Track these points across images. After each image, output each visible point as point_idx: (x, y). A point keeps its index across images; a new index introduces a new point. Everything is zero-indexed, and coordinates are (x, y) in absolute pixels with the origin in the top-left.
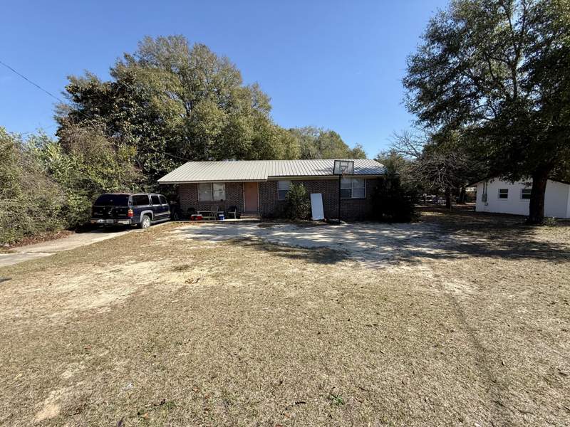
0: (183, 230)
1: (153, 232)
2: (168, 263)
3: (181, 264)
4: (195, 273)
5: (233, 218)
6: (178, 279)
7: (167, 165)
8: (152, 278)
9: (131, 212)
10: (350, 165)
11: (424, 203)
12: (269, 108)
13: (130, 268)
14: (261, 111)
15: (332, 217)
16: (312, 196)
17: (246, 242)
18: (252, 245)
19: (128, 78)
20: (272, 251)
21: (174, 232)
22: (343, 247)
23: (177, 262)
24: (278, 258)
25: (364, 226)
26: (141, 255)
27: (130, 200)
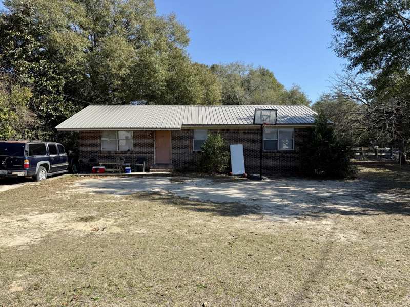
0: (85, 184)
1: (51, 185)
2: (73, 214)
3: (85, 215)
4: (100, 223)
5: (142, 171)
6: (84, 228)
7: (66, 109)
8: (60, 226)
9: (27, 162)
10: (273, 113)
11: (374, 157)
12: (186, 42)
13: (35, 218)
14: (178, 45)
15: (253, 172)
16: (233, 147)
17: (153, 196)
18: (160, 199)
19: (24, 10)
20: (180, 204)
21: (74, 186)
22: (256, 202)
23: (82, 214)
24: (185, 211)
25: (289, 182)
26: (43, 206)
27: (27, 149)
